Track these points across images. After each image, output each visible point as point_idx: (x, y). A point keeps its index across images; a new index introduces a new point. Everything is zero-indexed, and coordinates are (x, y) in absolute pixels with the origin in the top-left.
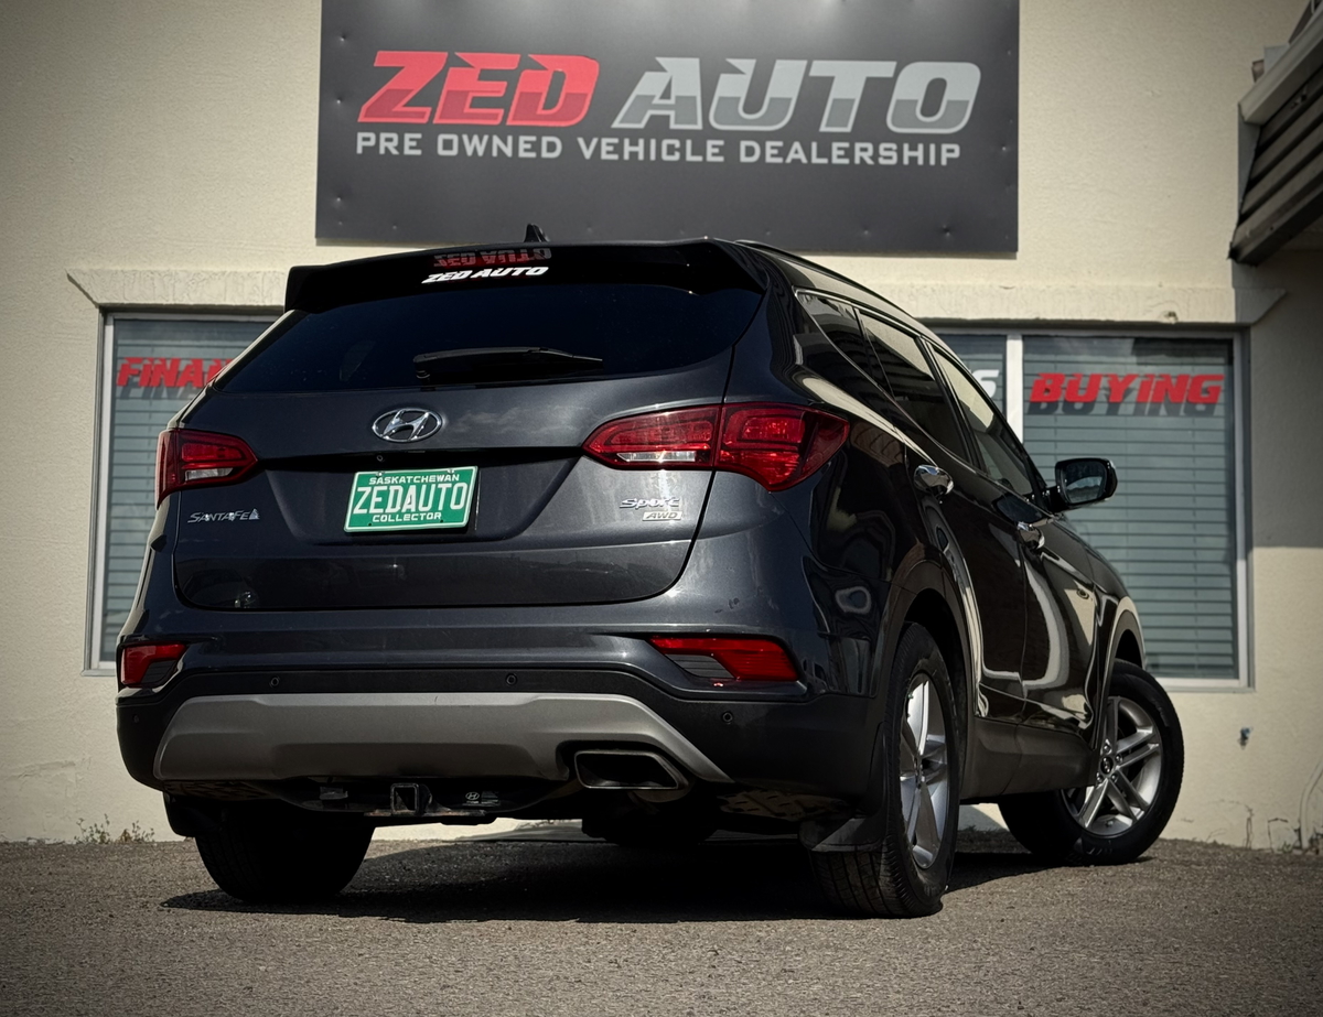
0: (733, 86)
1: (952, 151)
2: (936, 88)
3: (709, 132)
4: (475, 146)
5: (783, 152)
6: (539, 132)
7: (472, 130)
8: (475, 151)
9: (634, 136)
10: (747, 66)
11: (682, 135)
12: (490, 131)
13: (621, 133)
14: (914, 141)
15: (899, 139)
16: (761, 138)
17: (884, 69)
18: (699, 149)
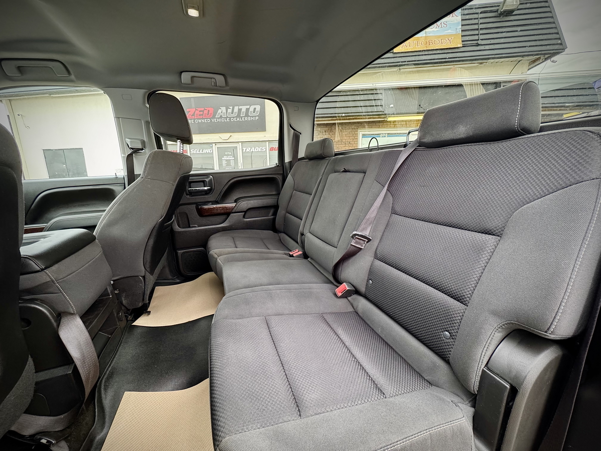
0: (230, 111)
1: (257, 118)
2: (255, 109)
3: (227, 117)
5: (236, 119)
6: (207, 119)
7: (199, 119)
8: (200, 122)
9: (218, 118)
10: (231, 107)
11: (224, 118)
12: (201, 119)
13: (217, 118)
14: (252, 117)
15: (250, 116)
16: (234, 117)
17: (248, 107)
18: (226, 120)
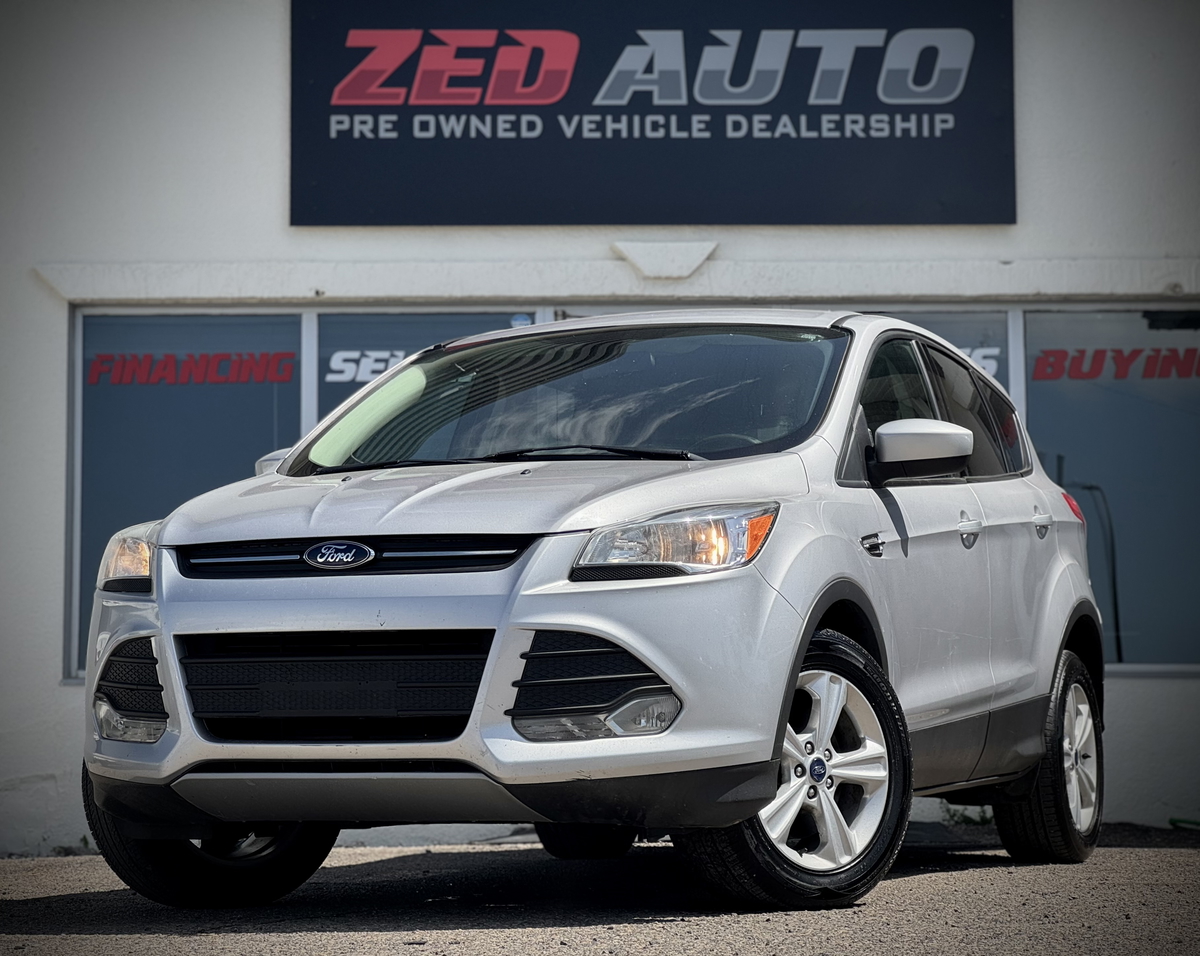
0: (718, 59)
1: (945, 122)
3: (694, 107)
4: (452, 126)
5: (771, 126)
6: (519, 110)
7: (448, 111)
8: (453, 133)
9: (616, 112)
10: (732, 37)
11: (666, 111)
12: (468, 110)
13: (603, 111)
14: (905, 111)
15: (891, 110)
16: (748, 112)
18: (684, 125)
